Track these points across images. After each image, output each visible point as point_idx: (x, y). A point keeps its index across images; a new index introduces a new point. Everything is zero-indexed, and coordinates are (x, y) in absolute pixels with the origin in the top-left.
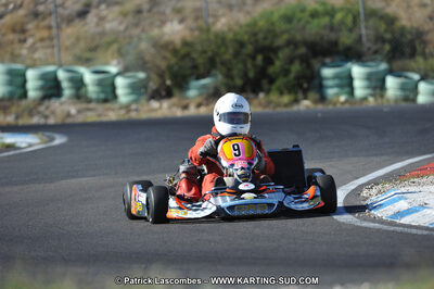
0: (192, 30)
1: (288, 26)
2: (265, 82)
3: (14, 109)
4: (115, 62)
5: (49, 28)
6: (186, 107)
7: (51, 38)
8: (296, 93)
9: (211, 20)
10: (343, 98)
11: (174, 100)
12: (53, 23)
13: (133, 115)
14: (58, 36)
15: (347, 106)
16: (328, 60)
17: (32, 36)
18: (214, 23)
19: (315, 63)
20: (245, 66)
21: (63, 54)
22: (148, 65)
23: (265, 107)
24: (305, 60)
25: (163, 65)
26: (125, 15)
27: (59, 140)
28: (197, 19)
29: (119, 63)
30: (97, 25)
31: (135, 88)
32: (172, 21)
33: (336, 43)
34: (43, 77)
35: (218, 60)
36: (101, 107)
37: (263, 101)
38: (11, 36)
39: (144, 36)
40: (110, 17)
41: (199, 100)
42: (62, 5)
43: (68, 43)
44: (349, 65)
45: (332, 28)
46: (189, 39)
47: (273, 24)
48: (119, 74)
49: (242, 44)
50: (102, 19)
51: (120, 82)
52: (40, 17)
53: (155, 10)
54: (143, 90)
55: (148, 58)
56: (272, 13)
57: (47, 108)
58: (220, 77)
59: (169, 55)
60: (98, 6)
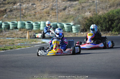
0: (92, 14)
2: (111, 28)
4: (72, 22)
5: (56, 12)
7: (56, 15)
8: (119, 32)
9: (97, 12)
11: (87, 32)
12: (57, 12)
13: (76, 36)
14: (58, 15)
17: (51, 15)
20: (106, 24)
21: (59, 19)
22: (81, 23)
25: (85, 23)
26: (75, 10)
28: (94, 11)
29: (73, 22)
30: (68, 12)
31: (77, 29)
32: (87, 12)
34: (53, 25)
35: (99, 22)
37: (110, 34)
38: (46, 14)
39: (80, 15)
40: (71, 11)
42: (59, 7)
43: (60, 17)
46: (92, 17)
47: (114, 14)
49: (105, 19)
51: (73, 27)
52: (53, 10)
53: (83, 9)
54: (79, 30)
55: (81, 21)
56: (114, 11)
58: (99, 27)
59: (86, 21)
60: (68, 8)
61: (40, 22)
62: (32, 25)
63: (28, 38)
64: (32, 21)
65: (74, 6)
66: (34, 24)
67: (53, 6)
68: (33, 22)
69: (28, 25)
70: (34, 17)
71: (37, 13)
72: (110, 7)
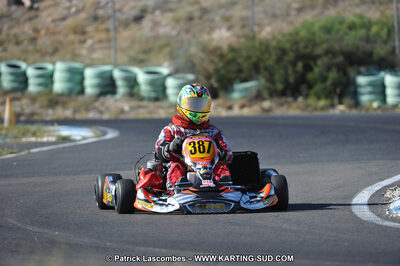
0: (238, 37)
1: (327, 37)
2: (303, 88)
3: (72, 104)
4: (166, 64)
5: (108, 30)
6: (230, 108)
7: (109, 40)
8: (332, 98)
9: (256, 29)
10: (375, 105)
11: (220, 101)
12: (111, 27)
14: (115, 38)
15: (379, 112)
16: (362, 69)
17: (91, 37)
18: (260, 32)
19: (351, 72)
20: (286, 72)
21: (119, 55)
23: (303, 110)
24: (342, 69)
25: (211, 68)
26: (177, 21)
27: (111, 134)
28: (244, 26)
29: (170, 65)
30: (152, 29)
32: (220, 28)
33: (370, 54)
34: (101, 75)
35: (262, 65)
36: (152, 105)
37: (301, 105)
38: (72, 37)
39: (194, 41)
40: (164, 22)
41: (243, 101)
42: (120, 10)
43: (124, 45)
44: (382, 74)
45: (368, 40)
46: (236, 46)
47: (313, 34)
48: (170, 75)
49: (283, 52)
50: (156, 24)
51: (171, 83)
52: (100, 21)
53: (206, 17)
55: (197, 61)
56: (313, 24)
57: (103, 104)
58: (263, 81)
59: (216, 59)
60: (153, 12)
61: (54, 63)
62: (24, 74)
63: (10, 121)
64: (25, 60)
65: (172, 6)
66: (31, 72)
67: (97, 6)
68: (29, 65)
69: (12, 74)
70: (31, 47)
71: (43, 32)
72: (300, 10)
